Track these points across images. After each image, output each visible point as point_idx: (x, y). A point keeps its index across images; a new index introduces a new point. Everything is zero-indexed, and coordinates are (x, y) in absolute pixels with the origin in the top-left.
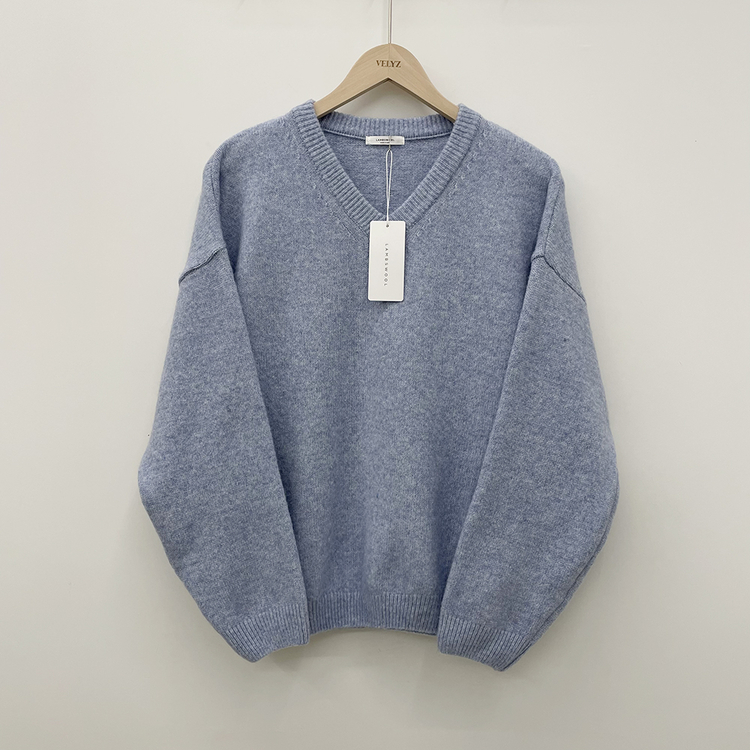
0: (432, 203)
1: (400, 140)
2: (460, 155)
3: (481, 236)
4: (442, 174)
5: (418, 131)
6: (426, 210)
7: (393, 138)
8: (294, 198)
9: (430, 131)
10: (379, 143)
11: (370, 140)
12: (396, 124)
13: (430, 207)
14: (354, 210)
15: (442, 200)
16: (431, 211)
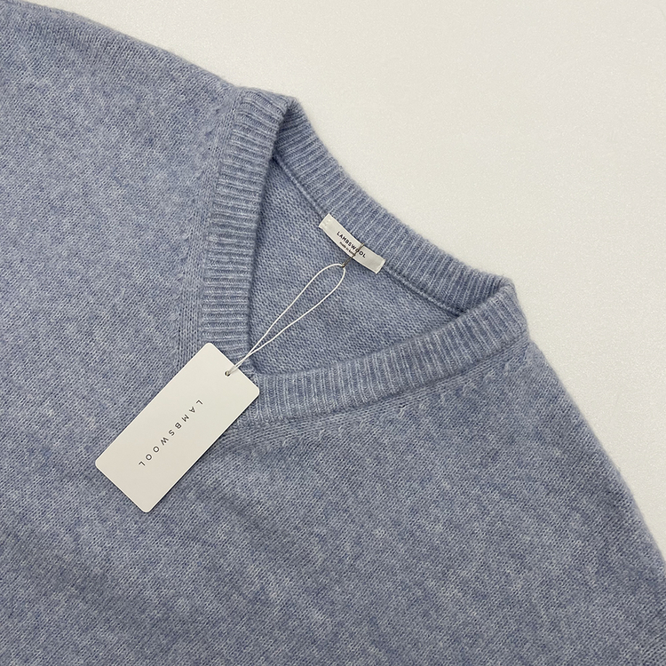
0: (341, 410)
1: (374, 262)
2: (440, 369)
3: (397, 524)
4: (388, 375)
5: (412, 269)
6: (324, 413)
7: (365, 250)
8: (141, 219)
9: (430, 285)
10: (337, 241)
11: (330, 225)
12: (390, 230)
13: (334, 411)
14: (213, 324)
15: (364, 416)
16: (332, 419)
